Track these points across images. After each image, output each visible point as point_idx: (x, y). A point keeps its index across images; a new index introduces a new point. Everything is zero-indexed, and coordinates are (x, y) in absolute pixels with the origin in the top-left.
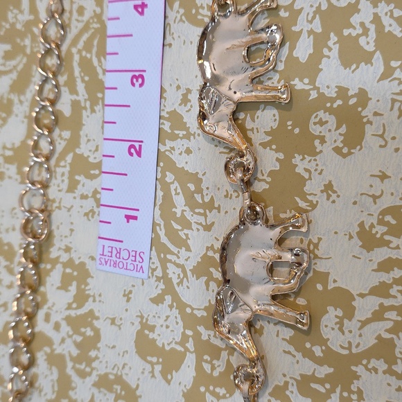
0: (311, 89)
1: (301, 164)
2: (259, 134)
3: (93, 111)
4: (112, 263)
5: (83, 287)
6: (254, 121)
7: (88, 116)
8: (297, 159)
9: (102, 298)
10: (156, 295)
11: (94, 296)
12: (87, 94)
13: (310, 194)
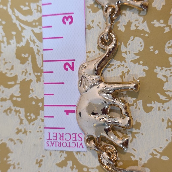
0: (165, 27)
1: (160, 73)
2: (130, 55)
3: (9, 43)
4: (57, 144)
5: (5, 159)
6: (126, 47)
7: (5, 47)
8: (158, 70)
9: (20, 166)
10: (61, 161)
11: (14, 165)
12: (4, 32)
13: (167, 91)
